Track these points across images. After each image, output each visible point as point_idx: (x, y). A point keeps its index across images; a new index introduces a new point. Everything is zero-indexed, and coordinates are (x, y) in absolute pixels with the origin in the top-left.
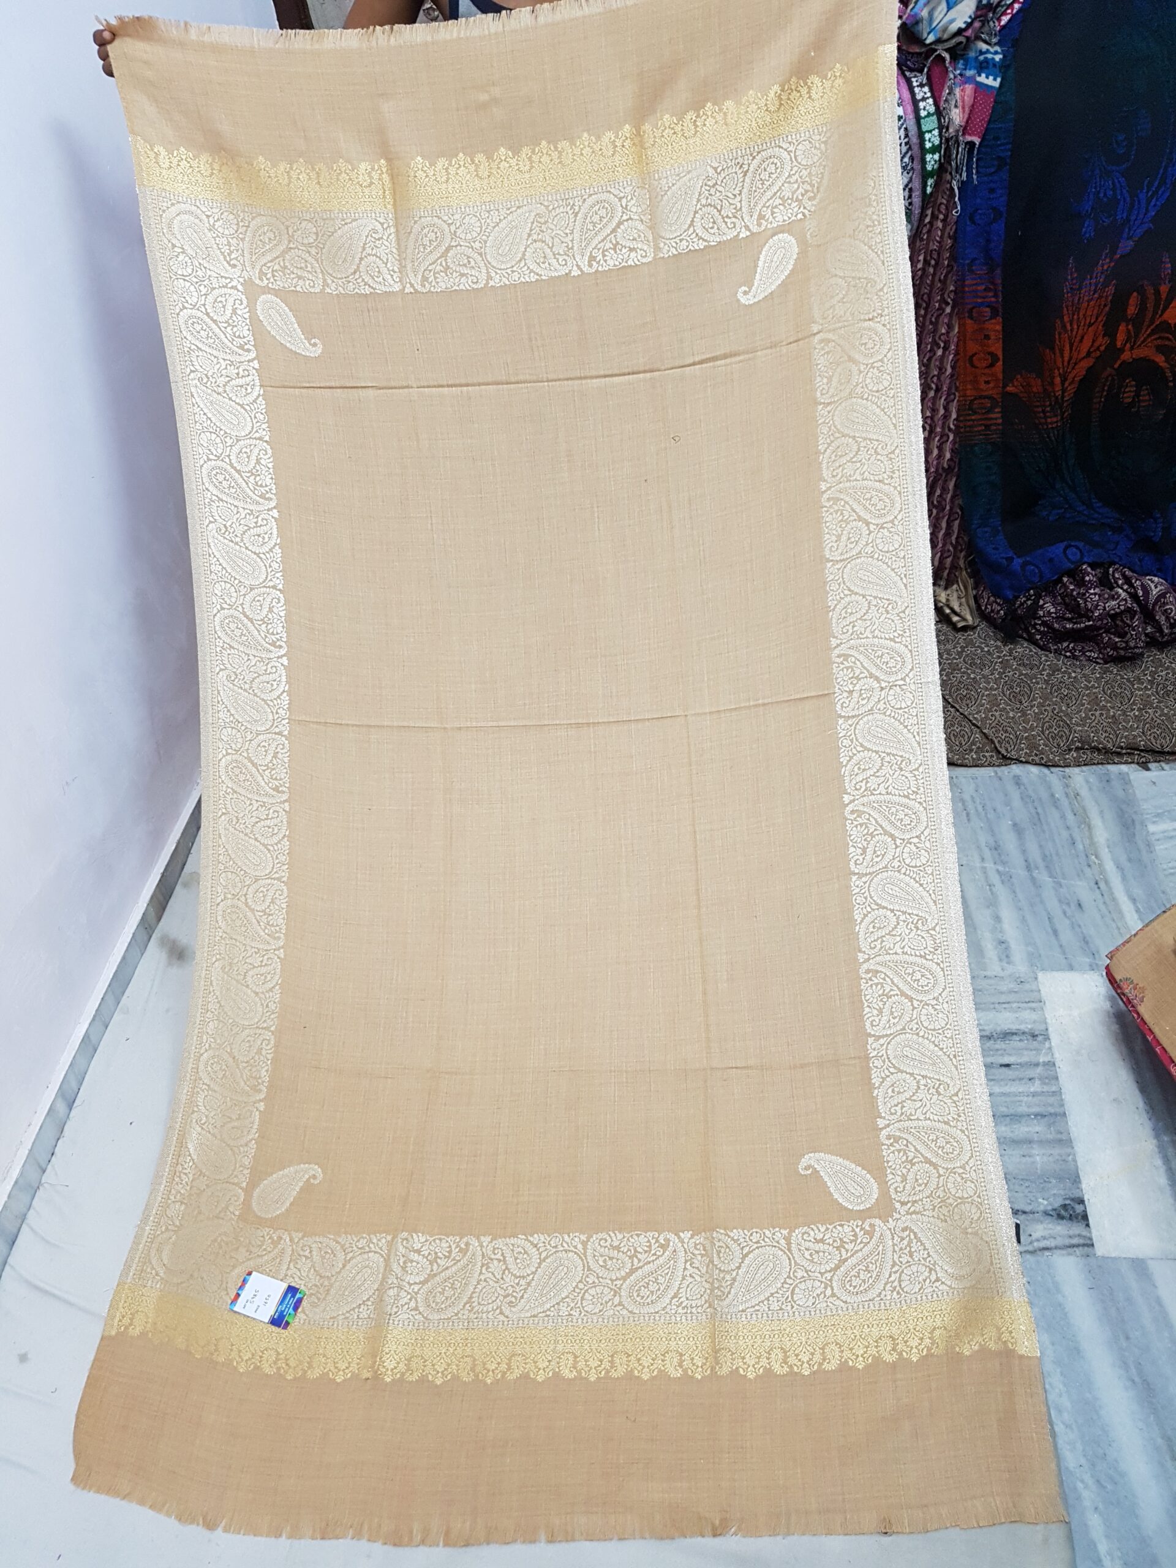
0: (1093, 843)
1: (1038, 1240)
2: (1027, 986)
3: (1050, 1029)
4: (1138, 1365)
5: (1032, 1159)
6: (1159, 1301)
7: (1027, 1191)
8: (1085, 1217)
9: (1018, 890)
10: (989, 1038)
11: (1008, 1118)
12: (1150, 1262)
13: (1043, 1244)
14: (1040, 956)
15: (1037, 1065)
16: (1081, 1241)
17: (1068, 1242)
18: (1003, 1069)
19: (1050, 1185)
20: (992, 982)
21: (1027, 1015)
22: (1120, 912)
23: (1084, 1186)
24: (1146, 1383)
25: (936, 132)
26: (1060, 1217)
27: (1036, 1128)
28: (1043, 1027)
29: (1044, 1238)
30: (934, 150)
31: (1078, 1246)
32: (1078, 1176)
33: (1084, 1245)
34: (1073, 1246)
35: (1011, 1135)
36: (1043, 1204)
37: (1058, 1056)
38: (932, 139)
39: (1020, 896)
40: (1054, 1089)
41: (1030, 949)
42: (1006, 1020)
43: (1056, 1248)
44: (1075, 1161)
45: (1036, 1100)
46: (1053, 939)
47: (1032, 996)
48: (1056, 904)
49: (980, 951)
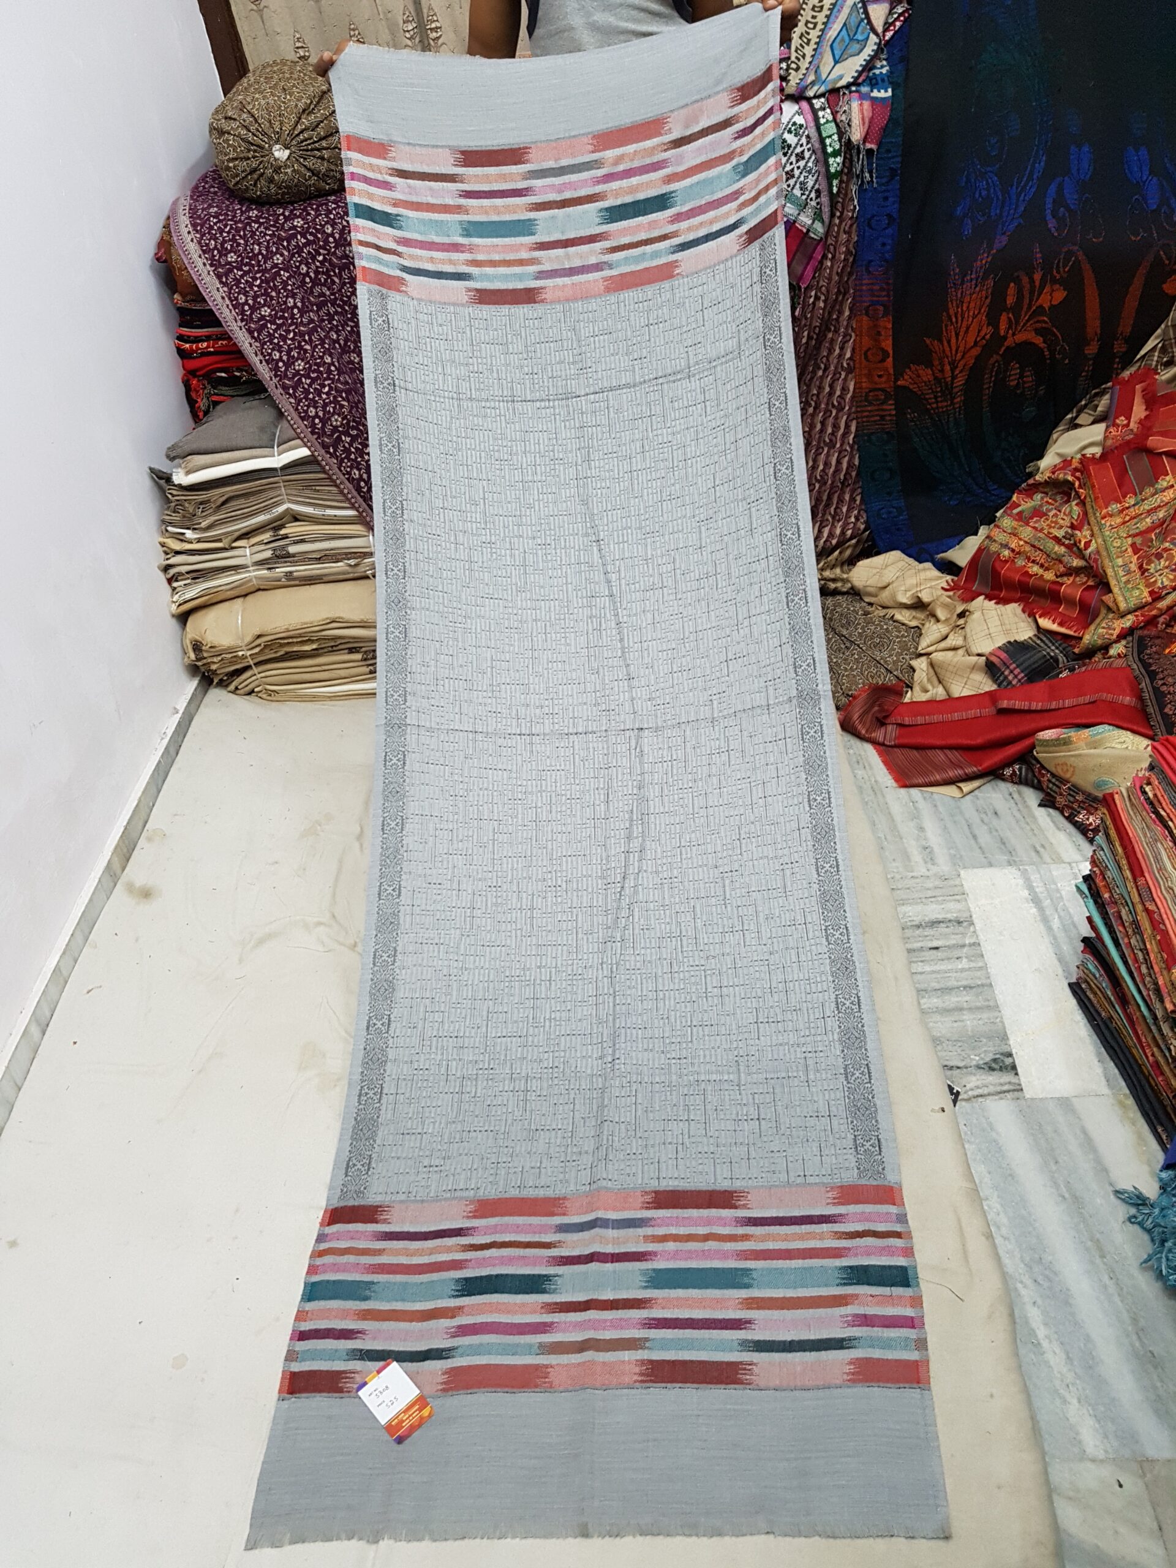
1: (972, 1090)
2: (952, 882)
3: (974, 916)
4: (1068, 1184)
5: (963, 1024)
6: (1084, 1132)
7: (959, 1050)
8: (1014, 1067)
9: (938, 804)
10: (918, 927)
12: (1074, 1100)
13: (976, 1093)
14: (961, 856)
15: (963, 946)
16: (1012, 1087)
17: (999, 1089)
18: (934, 952)
19: (980, 1044)
20: (917, 880)
21: (952, 905)
22: (1034, 817)
23: (1011, 1042)
24: (1076, 1199)
25: (835, 137)
26: (993, 1070)
27: (964, 998)
28: (967, 914)
29: (978, 1087)
30: (835, 154)
31: (1008, 1091)
32: (1005, 1034)
33: (1014, 1090)
34: (1005, 1092)
35: (944, 1005)
36: (976, 1059)
37: (982, 937)
38: (833, 144)
39: (941, 809)
40: (980, 964)
41: (952, 852)
42: (933, 911)
43: (989, 1094)
44: (1002, 1022)
45: (964, 974)
46: (972, 842)
47: (956, 890)
48: (976, 813)
49: (906, 856)
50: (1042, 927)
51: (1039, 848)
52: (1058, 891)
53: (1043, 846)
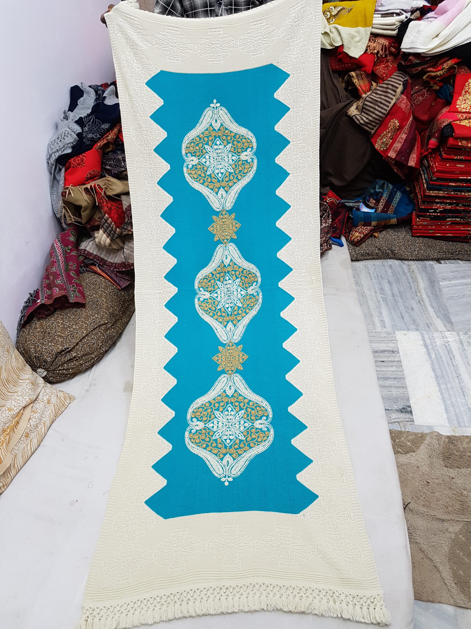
0: (418, 288)
1: (393, 419)
2: (391, 336)
3: (399, 350)
5: (392, 393)
7: (389, 403)
8: (411, 412)
9: (389, 303)
10: (376, 352)
11: (383, 379)
13: (395, 420)
14: (397, 326)
15: (394, 361)
16: (410, 420)
17: (404, 420)
18: (382, 363)
19: (398, 401)
20: (378, 333)
21: (391, 345)
22: (428, 311)
23: (411, 402)
26: (403, 412)
27: (393, 383)
28: (397, 349)
29: (396, 418)
31: (408, 421)
32: (409, 398)
34: (406, 421)
35: (384, 384)
36: (395, 407)
37: (402, 359)
39: (390, 305)
40: (401, 369)
41: (393, 323)
42: (383, 346)
43: (400, 422)
44: (408, 394)
45: (394, 373)
46: (402, 319)
47: (393, 339)
48: (404, 308)
49: (374, 323)
50: (427, 357)
51: (429, 325)
52: (435, 342)
53: (431, 324)
